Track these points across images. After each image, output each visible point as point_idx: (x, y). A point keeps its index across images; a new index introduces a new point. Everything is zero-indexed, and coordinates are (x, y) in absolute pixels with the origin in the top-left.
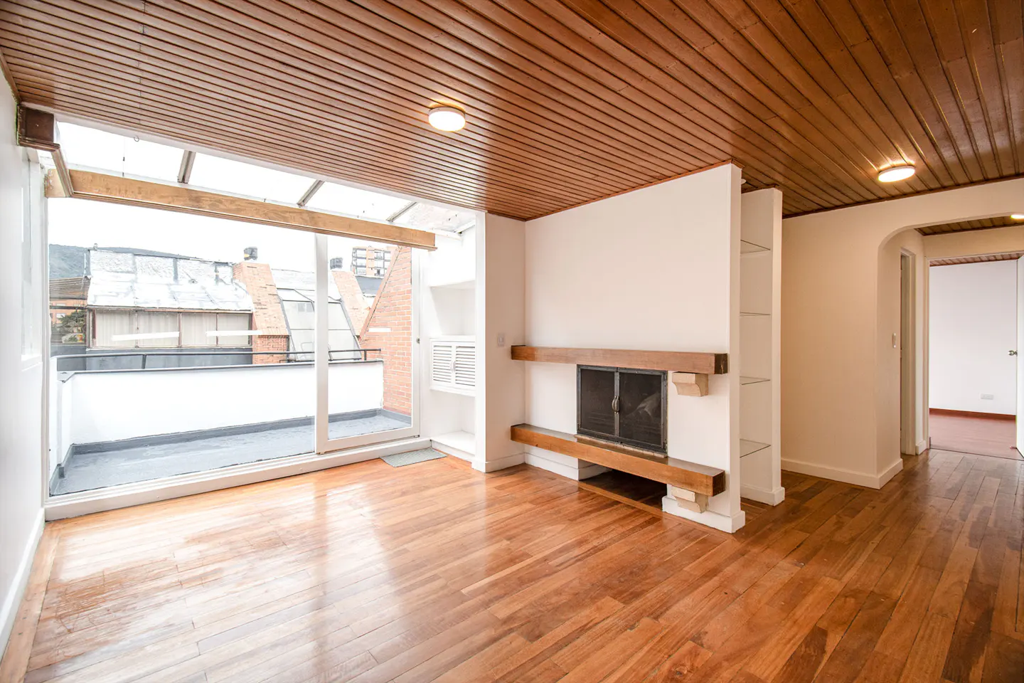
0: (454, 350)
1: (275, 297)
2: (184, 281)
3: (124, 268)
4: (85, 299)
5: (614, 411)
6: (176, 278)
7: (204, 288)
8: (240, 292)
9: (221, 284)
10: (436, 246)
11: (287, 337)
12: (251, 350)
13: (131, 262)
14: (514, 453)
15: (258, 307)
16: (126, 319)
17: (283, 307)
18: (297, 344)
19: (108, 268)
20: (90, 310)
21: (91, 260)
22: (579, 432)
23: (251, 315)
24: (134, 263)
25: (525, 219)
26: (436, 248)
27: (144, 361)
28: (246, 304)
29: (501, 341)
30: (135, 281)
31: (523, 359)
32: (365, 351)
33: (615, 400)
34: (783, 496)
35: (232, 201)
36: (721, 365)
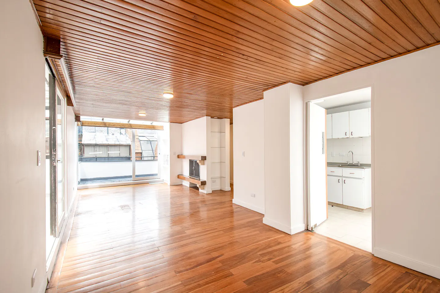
1: (138, 139)
2: (110, 135)
3: (92, 131)
4: (82, 141)
5: (193, 170)
6: (108, 133)
7: (116, 137)
8: (127, 138)
9: (122, 135)
11: (141, 153)
12: (130, 157)
13: (94, 129)
14: (178, 181)
15: (132, 143)
16: (93, 148)
17: (140, 143)
18: (144, 154)
19: (87, 131)
20: (83, 145)
21: (83, 129)
22: (190, 175)
23: (130, 145)
24: (95, 129)
25: (182, 123)
26: (164, 130)
27: (96, 159)
28: (129, 142)
29: (175, 154)
30: (95, 135)
31: (181, 158)
32: (154, 157)
33: (194, 167)
34: (230, 189)
35: (113, 123)
36: (204, 158)
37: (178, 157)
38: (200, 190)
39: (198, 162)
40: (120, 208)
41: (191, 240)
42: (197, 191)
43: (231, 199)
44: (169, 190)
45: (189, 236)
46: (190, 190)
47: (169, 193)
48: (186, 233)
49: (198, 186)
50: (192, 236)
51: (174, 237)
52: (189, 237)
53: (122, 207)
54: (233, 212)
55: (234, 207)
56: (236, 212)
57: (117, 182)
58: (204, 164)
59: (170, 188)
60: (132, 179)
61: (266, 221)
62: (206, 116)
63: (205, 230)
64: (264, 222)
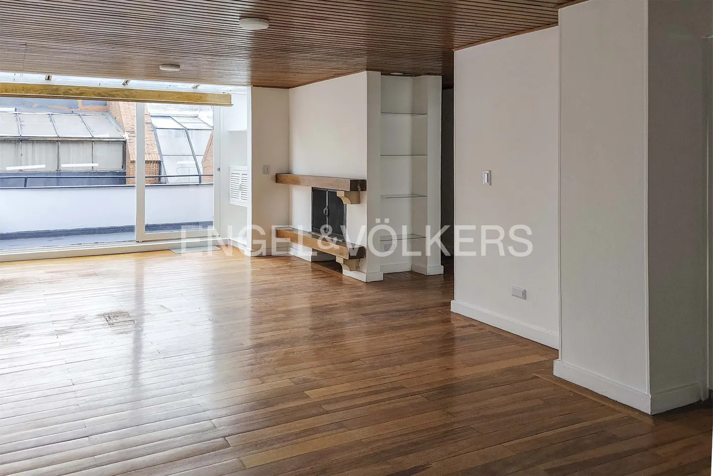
0: (240, 176)
1: (149, 126)
5: (324, 215)
10: (232, 103)
11: (159, 163)
12: (125, 173)
15: (131, 135)
17: (156, 135)
18: (169, 168)
22: (313, 230)
23: (125, 142)
25: (289, 88)
26: (232, 105)
27: (26, 181)
28: (122, 132)
29: (266, 170)
31: (286, 183)
32: (200, 176)
33: (326, 209)
34: (440, 270)
35: (78, 88)
36: (358, 186)
37: (278, 179)
38: (346, 272)
39: (340, 194)
40: (102, 321)
41: (325, 419)
42: (336, 273)
43: (446, 301)
44: (249, 270)
45: (318, 404)
46: (314, 270)
47: (249, 279)
48: (308, 397)
49: (339, 260)
50: (326, 407)
51: (270, 409)
52: (318, 408)
53: (109, 317)
54: (453, 339)
55: (456, 324)
56: (462, 339)
57: (88, 244)
58: (359, 201)
59: (252, 263)
60: (134, 236)
61: (563, 369)
62: (367, 70)
63: (370, 390)
64: (557, 372)
